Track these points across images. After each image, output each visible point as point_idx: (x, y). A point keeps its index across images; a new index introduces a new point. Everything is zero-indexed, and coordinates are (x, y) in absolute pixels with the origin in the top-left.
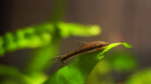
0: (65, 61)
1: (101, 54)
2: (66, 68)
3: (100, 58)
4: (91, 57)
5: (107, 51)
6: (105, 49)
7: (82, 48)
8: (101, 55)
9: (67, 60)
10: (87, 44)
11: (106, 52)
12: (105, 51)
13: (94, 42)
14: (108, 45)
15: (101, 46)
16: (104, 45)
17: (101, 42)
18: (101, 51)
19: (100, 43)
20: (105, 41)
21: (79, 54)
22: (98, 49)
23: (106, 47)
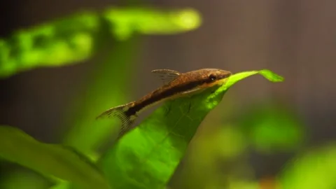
0: (132, 118)
1: (212, 96)
2: (136, 132)
3: (209, 106)
4: (190, 106)
5: (225, 89)
6: (221, 86)
7: (170, 84)
8: (211, 100)
9: (137, 113)
10: (179, 76)
11: (224, 92)
12: (220, 90)
13: (194, 72)
14: (228, 76)
15: (212, 78)
16: (219, 77)
17: (212, 70)
18: (212, 90)
19: (208, 72)
20: (219, 67)
21: (163, 100)
22: (205, 85)
23: (224, 80)
